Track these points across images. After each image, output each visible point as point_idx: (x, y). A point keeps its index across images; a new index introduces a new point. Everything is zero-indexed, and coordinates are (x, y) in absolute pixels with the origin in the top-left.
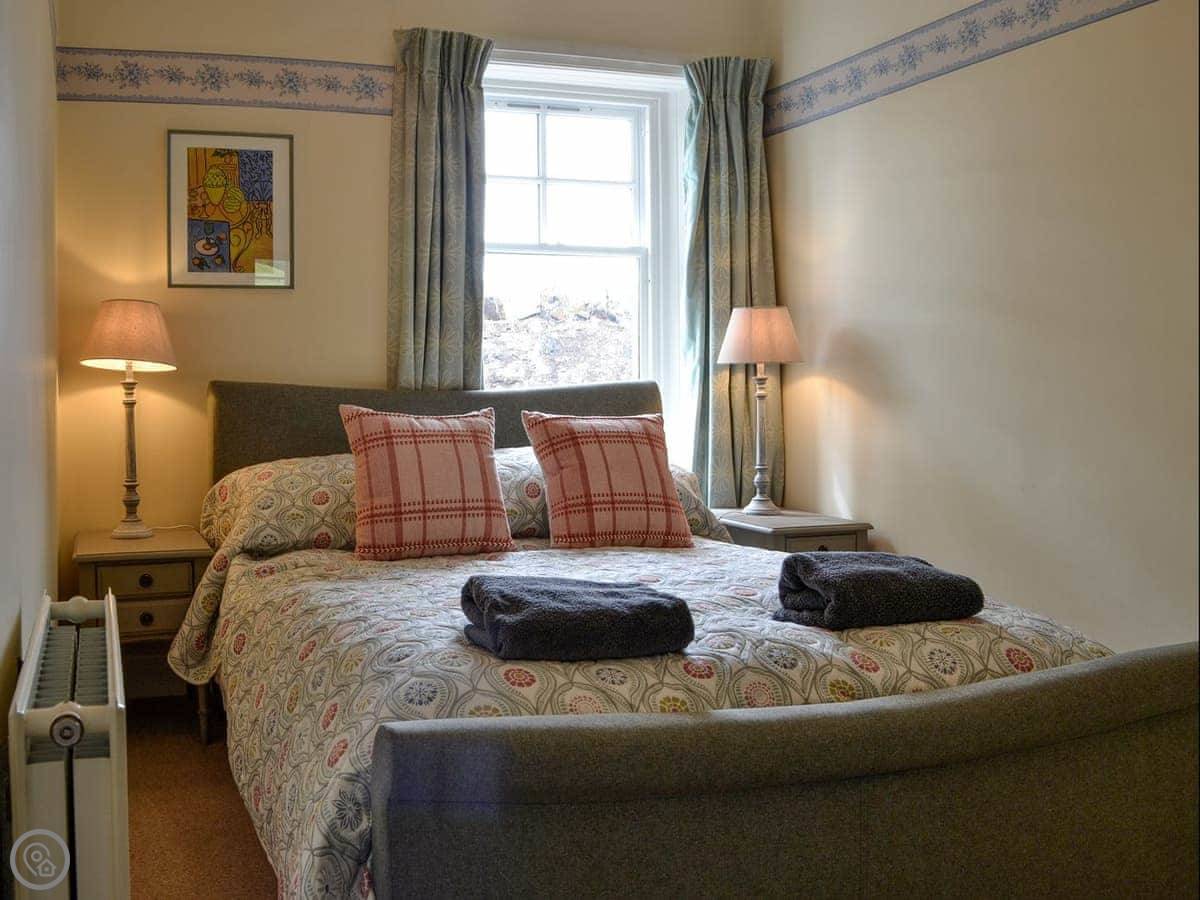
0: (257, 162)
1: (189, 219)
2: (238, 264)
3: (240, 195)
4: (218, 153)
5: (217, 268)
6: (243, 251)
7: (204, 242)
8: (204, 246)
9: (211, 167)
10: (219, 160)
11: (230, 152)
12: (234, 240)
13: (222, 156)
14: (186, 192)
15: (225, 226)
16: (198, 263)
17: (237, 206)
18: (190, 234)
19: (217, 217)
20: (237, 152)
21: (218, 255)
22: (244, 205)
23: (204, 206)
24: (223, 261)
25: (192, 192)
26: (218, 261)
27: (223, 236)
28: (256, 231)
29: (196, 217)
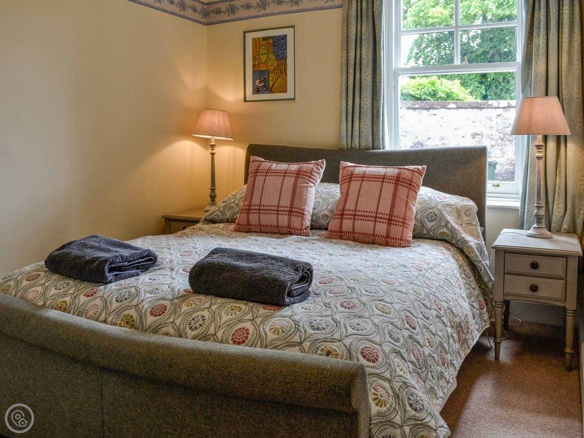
0: (280, 40)
1: (253, 71)
2: (273, 89)
3: (273, 57)
4: (265, 39)
5: (264, 92)
6: (275, 83)
7: (259, 80)
8: (259, 83)
9: (262, 46)
10: (265, 42)
11: (269, 38)
12: (271, 78)
13: (266, 40)
14: (252, 59)
15: (267, 72)
16: (257, 90)
17: (273, 63)
18: (253, 77)
19: (264, 68)
20: (272, 37)
21: (264, 86)
22: (275, 62)
23: (259, 64)
24: (266, 89)
25: (254, 58)
26: (265, 89)
27: (266, 77)
28: (280, 73)
29: (256, 69)
